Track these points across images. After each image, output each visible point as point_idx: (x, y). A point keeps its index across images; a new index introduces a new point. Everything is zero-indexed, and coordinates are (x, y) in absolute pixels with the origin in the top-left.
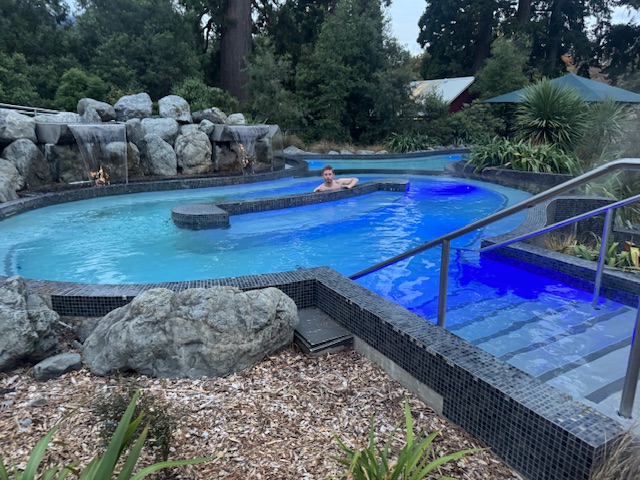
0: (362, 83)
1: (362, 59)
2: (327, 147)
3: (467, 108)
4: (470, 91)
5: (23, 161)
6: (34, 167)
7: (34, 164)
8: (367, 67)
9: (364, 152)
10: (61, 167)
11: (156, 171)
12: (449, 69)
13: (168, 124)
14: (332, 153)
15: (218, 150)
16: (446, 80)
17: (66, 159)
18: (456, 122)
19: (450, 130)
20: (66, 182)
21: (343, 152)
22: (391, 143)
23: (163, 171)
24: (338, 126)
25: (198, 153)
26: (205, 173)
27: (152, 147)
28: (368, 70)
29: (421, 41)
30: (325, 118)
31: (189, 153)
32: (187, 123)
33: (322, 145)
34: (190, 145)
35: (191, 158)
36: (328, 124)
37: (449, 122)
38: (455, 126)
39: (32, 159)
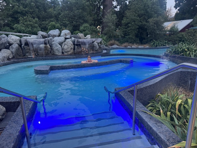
0: (144, 23)
1: (145, 15)
2: (128, 45)
3: (187, 31)
4: (190, 25)
5: (14, 50)
6: (17, 52)
7: (17, 51)
8: (146, 18)
9: (140, 47)
10: (26, 52)
11: (55, 53)
12: (185, 16)
13: (62, 39)
14: (129, 47)
15: (76, 47)
16: (182, 20)
17: (27, 49)
18: (181, 36)
19: (178, 39)
20: (27, 56)
21: (133, 47)
22: (152, 44)
23: (57, 53)
24: (134, 38)
25: (68, 48)
26: (71, 54)
27: (54, 46)
28: (147, 18)
29: (176, 7)
30: (129, 35)
31: (65, 48)
32: (68, 38)
33: (126, 44)
34: (66, 45)
35: (66, 49)
36: (130, 37)
37: (178, 36)
38: (180, 38)
39: (17, 49)
